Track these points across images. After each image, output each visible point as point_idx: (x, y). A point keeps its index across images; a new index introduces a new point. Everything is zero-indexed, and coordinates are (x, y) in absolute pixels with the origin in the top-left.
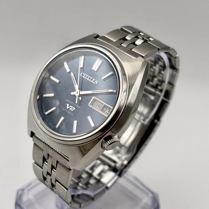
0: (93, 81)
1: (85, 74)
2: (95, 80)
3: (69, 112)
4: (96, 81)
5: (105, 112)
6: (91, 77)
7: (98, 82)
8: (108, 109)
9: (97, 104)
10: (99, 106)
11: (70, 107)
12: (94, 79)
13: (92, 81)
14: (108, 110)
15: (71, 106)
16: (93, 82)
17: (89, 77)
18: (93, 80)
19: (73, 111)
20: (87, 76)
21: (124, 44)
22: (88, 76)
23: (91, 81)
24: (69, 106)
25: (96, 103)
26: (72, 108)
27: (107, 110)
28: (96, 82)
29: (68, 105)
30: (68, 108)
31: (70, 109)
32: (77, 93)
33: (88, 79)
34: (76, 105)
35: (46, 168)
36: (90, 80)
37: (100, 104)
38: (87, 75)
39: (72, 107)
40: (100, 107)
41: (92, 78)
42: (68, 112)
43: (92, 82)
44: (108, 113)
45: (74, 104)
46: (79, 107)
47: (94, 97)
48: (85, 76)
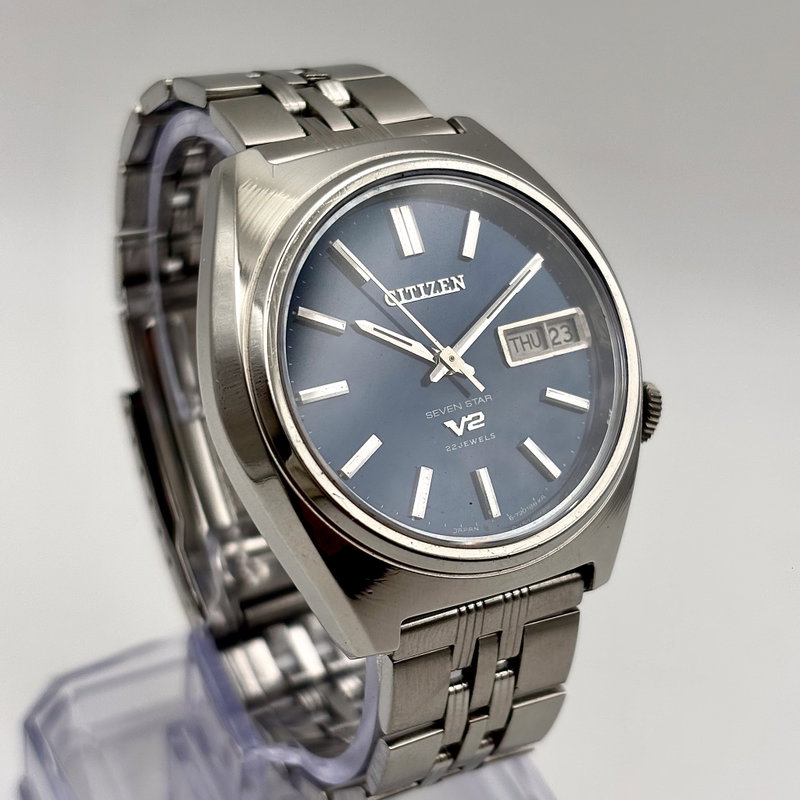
0: (447, 289)
1: (400, 291)
2: (447, 280)
3: (473, 442)
4: (453, 278)
5: (560, 343)
6: (427, 284)
7: (461, 277)
8: (558, 327)
9: (518, 342)
10: (528, 342)
11: (467, 424)
12: (441, 281)
13: (442, 293)
14: (562, 328)
15: (464, 420)
16: (450, 291)
17: (421, 286)
18: (443, 286)
19: (483, 425)
20: (410, 288)
21: (337, 124)
23: (438, 294)
24: (459, 425)
25: (513, 339)
26: (474, 419)
27: (556, 331)
28: (456, 281)
29: (451, 424)
31: (471, 427)
32: (452, 359)
33: (424, 296)
34: (473, 402)
36: (432, 295)
37: (528, 333)
38: (407, 289)
39: (470, 417)
40: (537, 343)
41: (433, 283)
42: (469, 443)
43: (444, 292)
44: (568, 338)
45: (463, 405)
46: (488, 397)
47: (501, 330)
48: (408, 295)
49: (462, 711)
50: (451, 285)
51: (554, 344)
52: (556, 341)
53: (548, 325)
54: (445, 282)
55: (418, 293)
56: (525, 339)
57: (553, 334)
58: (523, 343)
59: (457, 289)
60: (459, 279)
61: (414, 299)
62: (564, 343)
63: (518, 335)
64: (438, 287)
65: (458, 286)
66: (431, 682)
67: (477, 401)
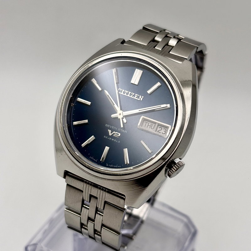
0: (136, 97)
1: (123, 90)
3: (113, 140)
4: (140, 96)
5: (160, 133)
6: (132, 93)
7: (143, 97)
8: (163, 128)
9: (147, 124)
10: (150, 126)
11: (114, 134)
12: (136, 95)
14: (164, 129)
15: (114, 132)
16: (137, 99)
17: (130, 93)
18: (136, 96)
19: (118, 137)
20: (127, 91)
21: (158, 47)
22: (128, 92)
23: (133, 97)
25: (146, 123)
27: (162, 129)
29: (110, 131)
30: (110, 134)
31: (114, 135)
32: (120, 114)
33: (129, 96)
35: (86, 213)
36: (131, 97)
37: (152, 124)
39: (116, 133)
40: (152, 128)
41: (134, 94)
42: (111, 139)
43: (135, 98)
44: (164, 133)
45: (118, 129)
46: (126, 132)
47: (142, 117)
48: (124, 93)
50: (138, 97)
51: (158, 132)
52: (159, 131)
55: (127, 94)
56: (150, 125)
57: (160, 129)
59: (139, 99)
60: (142, 97)
61: (125, 95)
63: (149, 122)
64: (134, 96)
66: (76, 197)
67: (122, 130)
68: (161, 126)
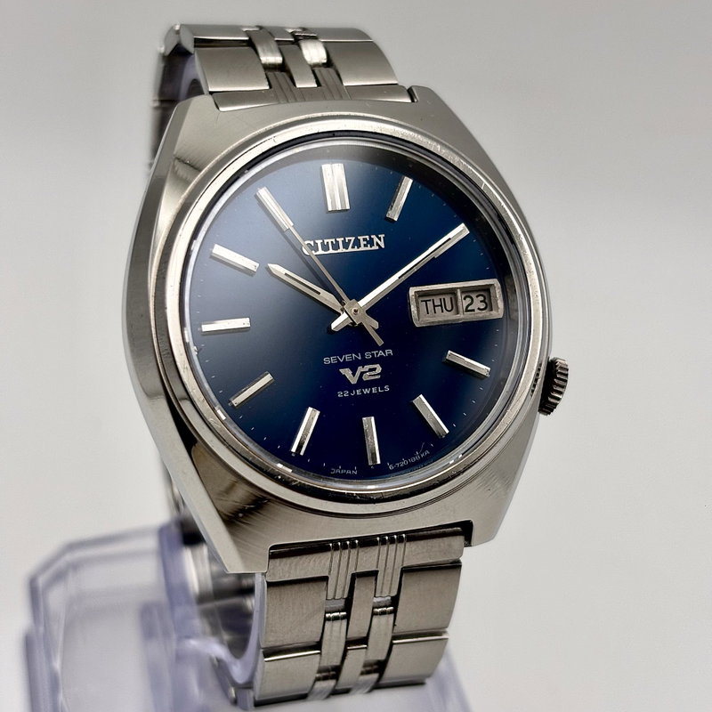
0: (365, 246)
1: (319, 242)
3: (366, 391)
4: (374, 237)
5: (473, 310)
6: (347, 239)
7: (382, 236)
8: (474, 296)
9: (430, 304)
10: (441, 306)
12: (361, 238)
13: (360, 249)
14: (477, 297)
15: (360, 369)
16: (369, 248)
17: (340, 240)
18: (362, 243)
19: (378, 377)
20: (330, 241)
22: (333, 240)
23: (356, 249)
24: (354, 374)
25: (426, 301)
26: (370, 370)
27: (472, 299)
28: (376, 240)
29: (347, 372)
30: (353, 380)
32: (356, 312)
33: (341, 250)
34: (373, 355)
35: (339, 633)
36: (350, 249)
37: (442, 297)
38: (326, 241)
40: (449, 307)
41: (353, 239)
42: (362, 392)
44: (482, 307)
45: (363, 356)
46: (389, 352)
47: (412, 291)
48: (325, 247)
49: (339, 638)
50: (371, 242)
51: (467, 311)
52: (469, 308)
53: (462, 292)
54: (364, 240)
55: (336, 246)
56: (437, 303)
57: (468, 300)
58: (435, 306)
59: (375, 247)
60: (380, 239)
61: (331, 251)
62: (477, 311)
63: (431, 298)
64: (357, 243)
65: (377, 244)
66: (305, 607)
67: (377, 354)
68: (467, 292)
